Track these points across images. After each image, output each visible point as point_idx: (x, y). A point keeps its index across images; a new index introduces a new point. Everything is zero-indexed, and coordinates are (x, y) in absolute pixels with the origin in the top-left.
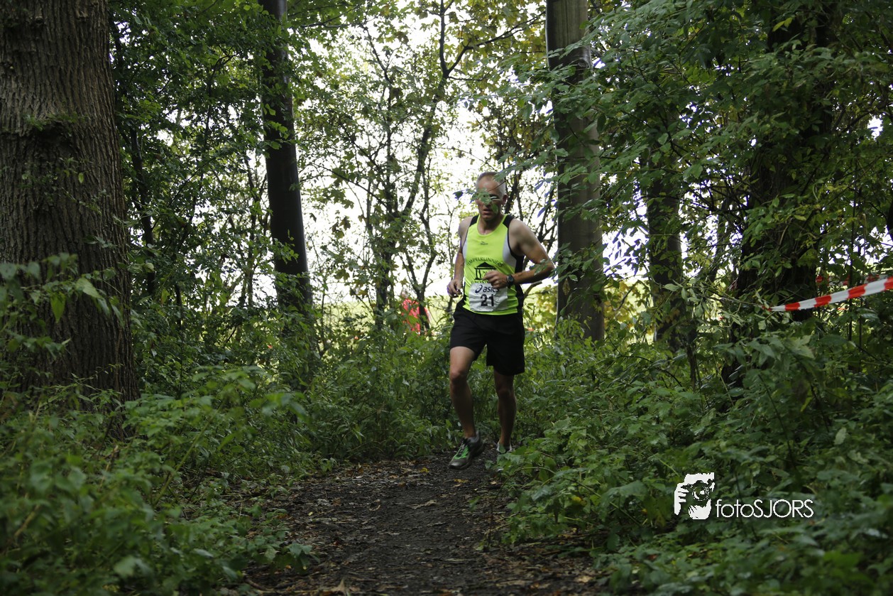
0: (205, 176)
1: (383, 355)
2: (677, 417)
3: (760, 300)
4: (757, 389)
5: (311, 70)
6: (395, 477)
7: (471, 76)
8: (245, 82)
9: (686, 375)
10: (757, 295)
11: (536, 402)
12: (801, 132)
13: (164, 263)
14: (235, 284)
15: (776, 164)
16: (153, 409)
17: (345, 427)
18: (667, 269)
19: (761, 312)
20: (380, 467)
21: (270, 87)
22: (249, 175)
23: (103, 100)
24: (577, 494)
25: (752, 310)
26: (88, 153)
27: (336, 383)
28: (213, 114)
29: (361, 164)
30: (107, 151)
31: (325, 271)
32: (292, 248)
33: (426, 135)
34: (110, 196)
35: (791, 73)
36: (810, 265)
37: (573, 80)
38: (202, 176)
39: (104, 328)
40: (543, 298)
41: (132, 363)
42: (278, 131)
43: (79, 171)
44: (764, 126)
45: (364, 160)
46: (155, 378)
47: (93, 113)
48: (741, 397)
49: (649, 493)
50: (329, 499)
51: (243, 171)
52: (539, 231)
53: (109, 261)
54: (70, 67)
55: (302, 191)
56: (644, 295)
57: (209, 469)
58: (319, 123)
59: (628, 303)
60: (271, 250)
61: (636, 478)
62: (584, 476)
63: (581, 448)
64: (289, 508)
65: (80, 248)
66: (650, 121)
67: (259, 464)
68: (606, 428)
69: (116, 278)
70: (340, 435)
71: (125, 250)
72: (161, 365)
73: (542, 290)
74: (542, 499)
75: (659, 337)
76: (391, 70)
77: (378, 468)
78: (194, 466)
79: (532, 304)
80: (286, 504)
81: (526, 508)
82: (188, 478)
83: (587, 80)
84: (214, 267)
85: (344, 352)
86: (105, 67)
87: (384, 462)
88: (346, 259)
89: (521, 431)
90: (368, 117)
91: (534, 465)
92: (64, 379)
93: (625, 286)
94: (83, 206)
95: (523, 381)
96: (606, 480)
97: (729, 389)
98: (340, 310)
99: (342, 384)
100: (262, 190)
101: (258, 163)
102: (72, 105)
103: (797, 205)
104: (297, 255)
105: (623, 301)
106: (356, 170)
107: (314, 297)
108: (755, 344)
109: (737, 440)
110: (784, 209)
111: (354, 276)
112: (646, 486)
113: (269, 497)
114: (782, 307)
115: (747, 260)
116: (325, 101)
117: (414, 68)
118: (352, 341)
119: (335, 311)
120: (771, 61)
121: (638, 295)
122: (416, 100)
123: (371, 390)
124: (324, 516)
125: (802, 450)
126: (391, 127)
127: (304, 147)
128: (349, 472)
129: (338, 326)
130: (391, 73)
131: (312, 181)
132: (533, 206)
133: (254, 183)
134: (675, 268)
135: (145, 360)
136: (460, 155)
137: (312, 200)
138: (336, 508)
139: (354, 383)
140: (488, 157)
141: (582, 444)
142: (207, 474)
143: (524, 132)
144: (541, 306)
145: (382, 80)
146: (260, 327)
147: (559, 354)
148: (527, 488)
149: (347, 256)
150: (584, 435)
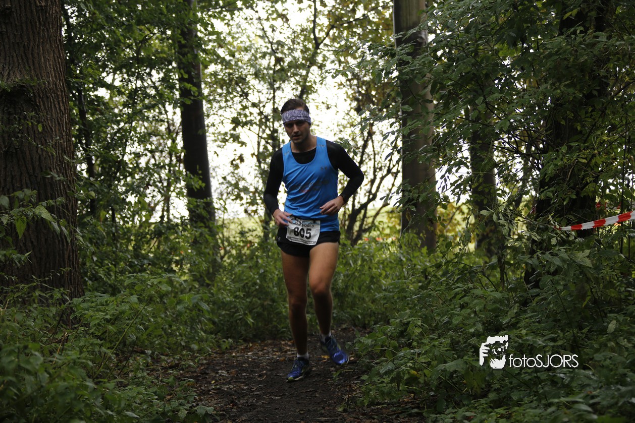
0: (134, 124)
1: (269, 260)
2: (489, 311)
3: (552, 222)
4: (550, 290)
5: (215, 42)
6: (277, 354)
7: (336, 47)
8: (165, 53)
9: (498, 275)
10: (550, 218)
11: (384, 298)
12: (584, 95)
13: (102, 191)
14: (156, 205)
15: (565, 119)
16: (93, 304)
17: (240, 315)
18: (483, 197)
19: (553, 231)
20: (266, 345)
21: (183, 56)
22: (168, 122)
23: (57, 68)
24: (414, 369)
25: (547, 229)
26: (45, 108)
27: (233, 281)
28: (140, 77)
29: (253, 114)
30: (60, 107)
31: (225, 195)
32: (200, 179)
33: (302, 93)
34: (62, 141)
35: (576, 51)
36: (590, 194)
38: (132, 123)
39: (57, 241)
40: (391, 215)
41: (78, 267)
42: (190, 91)
43: (39, 122)
44: (555, 92)
45: (255, 111)
46: (95, 278)
47: (49, 78)
49: (469, 367)
50: (227, 371)
51: (162, 121)
52: (388, 165)
53: (60, 190)
54: (31, 44)
55: (207, 134)
56: (468, 214)
57: (137, 349)
59: (456, 220)
60: (184, 181)
61: (459, 357)
62: (419, 354)
63: (417, 334)
64: (196, 378)
65: (39, 180)
66: (471, 86)
67: (175, 344)
68: (437, 318)
69: (66, 203)
70: (236, 321)
71: (73, 182)
72: (100, 267)
73: (390, 210)
74: (388, 373)
75: (478, 246)
76: (275, 43)
77: (265, 346)
78: (125, 345)
79: (382, 222)
80: (195, 374)
81: (376, 379)
82: (120, 354)
83: (422, 55)
84: (141, 192)
85: (240, 256)
86: (58, 43)
87: (269, 341)
88: (241, 186)
89: (373, 318)
90: (258, 78)
91: (382, 346)
92: (26, 280)
93: (453, 207)
94: (42, 149)
95: (375, 280)
96: (436, 358)
97: (529, 289)
98: (237, 225)
99: (237, 282)
100: (177, 134)
101: (175, 113)
102: (33, 72)
103: (580, 151)
104: (204, 185)
105: (452, 218)
106: (248, 119)
107: (216, 214)
108: (547, 256)
109: (534, 329)
110: (570, 154)
111: (247, 199)
112: (466, 363)
113: (182, 369)
114: (569, 228)
115: (543, 192)
116: (225, 67)
117: (293, 42)
118: (246, 248)
119: (232, 226)
120: (561, 42)
121: (463, 213)
122: (294, 65)
123: (260, 287)
124: (224, 384)
125: (585, 335)
126: (277, 85)
127: (209, 102)
128: (242, 349)
129: (234, 237)
130: (276, 46)
132: (383, 146)
133: (171, 128)
134: (489, 197)
135: (88, 264)
136: (328, 108)
137: (215, 141)
138: (232, 378)
139: (247, 281)
140: (349, 109)
141: (418, 331)
142: (135, 351)
143: (376, 90)
144: (389, 222)
145: (269, 51)
146: (176, 238)
147: (402, 260)
148: (376, 363)
149: (242, 184)
150: (420, 324)
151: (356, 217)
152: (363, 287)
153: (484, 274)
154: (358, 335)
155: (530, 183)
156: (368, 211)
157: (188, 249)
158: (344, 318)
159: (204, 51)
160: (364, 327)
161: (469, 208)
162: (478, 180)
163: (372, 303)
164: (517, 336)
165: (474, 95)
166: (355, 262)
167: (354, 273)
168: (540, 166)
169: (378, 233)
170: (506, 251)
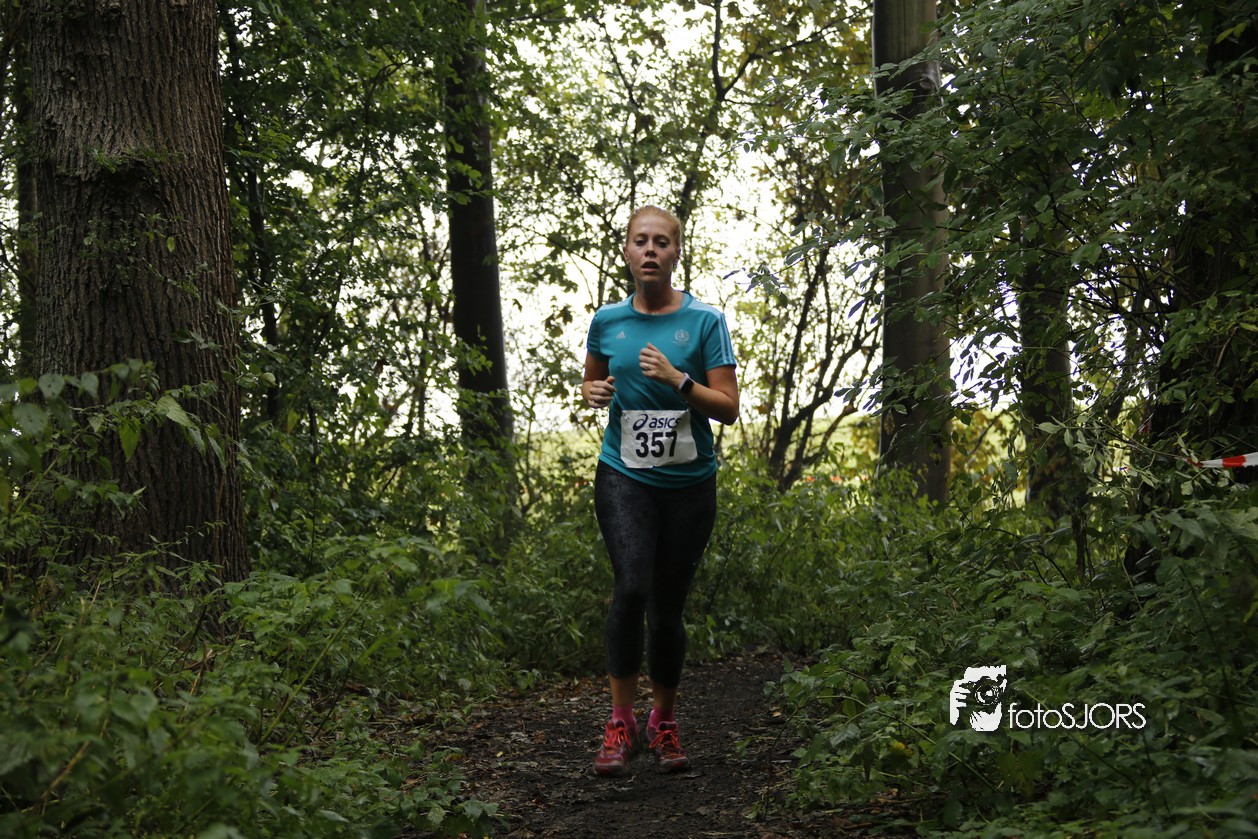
0: (357, 242)
2: (1053, 626)
3: (1184, 451)
4: (1177, 586)
5: (519, 85)
7: (757, 98)
8: (421, 102)
9: (1072, 555)
10: (1180, 442)
11: (842, 594)
13: (292, 372)
14: (399, 402)
15: (1215, 243)
16: (265, 595)
17: (555, 622)
18: (1044, 399)
19: (1185, 468)
21: (457, 110)
22: (424, 240)
23: (207, 128)
24: (899, 738)
25: (1172, 464)
26: (182, 208)
27: (545, 555)
28: (370, 150)
29: (590, 227)
30: (211, 206)
31: (534, 385)
32: (483, 352)
33: (689, 186)
34: (213, 272)
35: (1242, 107)
37: (907, 113)
38: (352, 242)
39: (200, 469)
40: (859, 433)
41: (241, 521)
42: (467, 178)
43: (169, 233)
44: (1197, 188)
45: (595, 221)
46: (274, 542)
47: (191, 148)
48: (1153, 596)
50: (527, 732)
51: (412, 236)
52: (855, 332)
53: (209, 368)
54: (158, 80)
55: (501, 265)
56: (1012, 432)
57: (352, 683)
58: (530, 164)
59: (988, 443)
60: (452, 355)
62: (910, 709)
63: (906, 668)
64: (466, 746)
65: (167, 349)
66: (1024, 175)
67: (426, 676)
68: (947, 637)
69: (220, 394)
70: (549, 634)
71: (234, 354)
72: (284, 523)
73: (858, 421)
74: (847, 744)
75: (1033, 497)
76: (638, 88)
77: (603, 686)
78: (328, 677)
79: (841, 444)
80: (464, 738)
81: (822, 756)
82: (319, 695)
83: (929, 113)
84: (366, 378)
85: (559, 505)
86: (211, 80)
88: (564, 369)
89: (819, 635)
90: (603, 156)
91: (837, 692)
92: (138, 544)
93: (984, 418)
94: (174, 287)
95: (825, 559)
97: (1134, 584)
98: (555, 445)
99: (552, 557)
100: (442, 263)
101: (438, 223)
102: (160, 135)
103: (1244, 308)
104: (490, 364)
105: (980, 440)
106: (582, 236)
107: (516, 424)
108: (1174, 517)
109: (1144, 664)
110: (1223, 313)
111: (576, 395)
113: (441, 729)
114: (1218, 462)
115: (1166, 388)
116: (539, 132)
117: (673, 85)
118: (571, 491)
119: (547, 447)
120: (1210, 89)
121: (1004, 431)
122: (674, 132)
123: (596, 568)
124: (520, 758)
125: (1247, 679)
126: (636, 173)
127: (506, 201)
128: (559, 691)
129: (550, 469)
130: (639, 92)
131: (517, 252)
132: (848, 295)
133: (432, 253)
134: (1057, 398)
135: (262, 516)
136: (740, 216)
137: (517, 279)
138: (538, 747)
139: (571, 556)
140: (780, 221)
141: (908, 663)
142: (349, 689)
143: (836, 183)
144: (856, 446)
145: (625, 102)
146: (433, 469)
147: (879, 520)
148: (825, 725)
149: (566, 365)
150: (912, 648)
151: (789, 435)
152: (801, 573)
153: (1042, 554)
154: (788, 666)
155: (1140, 374)
156: (813, 424)
157: (458, 489)
158: (761, 633)
159: (498, 101)
160: (802, 651)
161: (1015, 421)
162: (1036, 362)
163: (819, 605)
164: (1108, 678)
165: (1031, 194)
166: (786, 521)
167: (783, 545)
168: (1162, 338)
169: (834, 466)
170: (1088, 508)
